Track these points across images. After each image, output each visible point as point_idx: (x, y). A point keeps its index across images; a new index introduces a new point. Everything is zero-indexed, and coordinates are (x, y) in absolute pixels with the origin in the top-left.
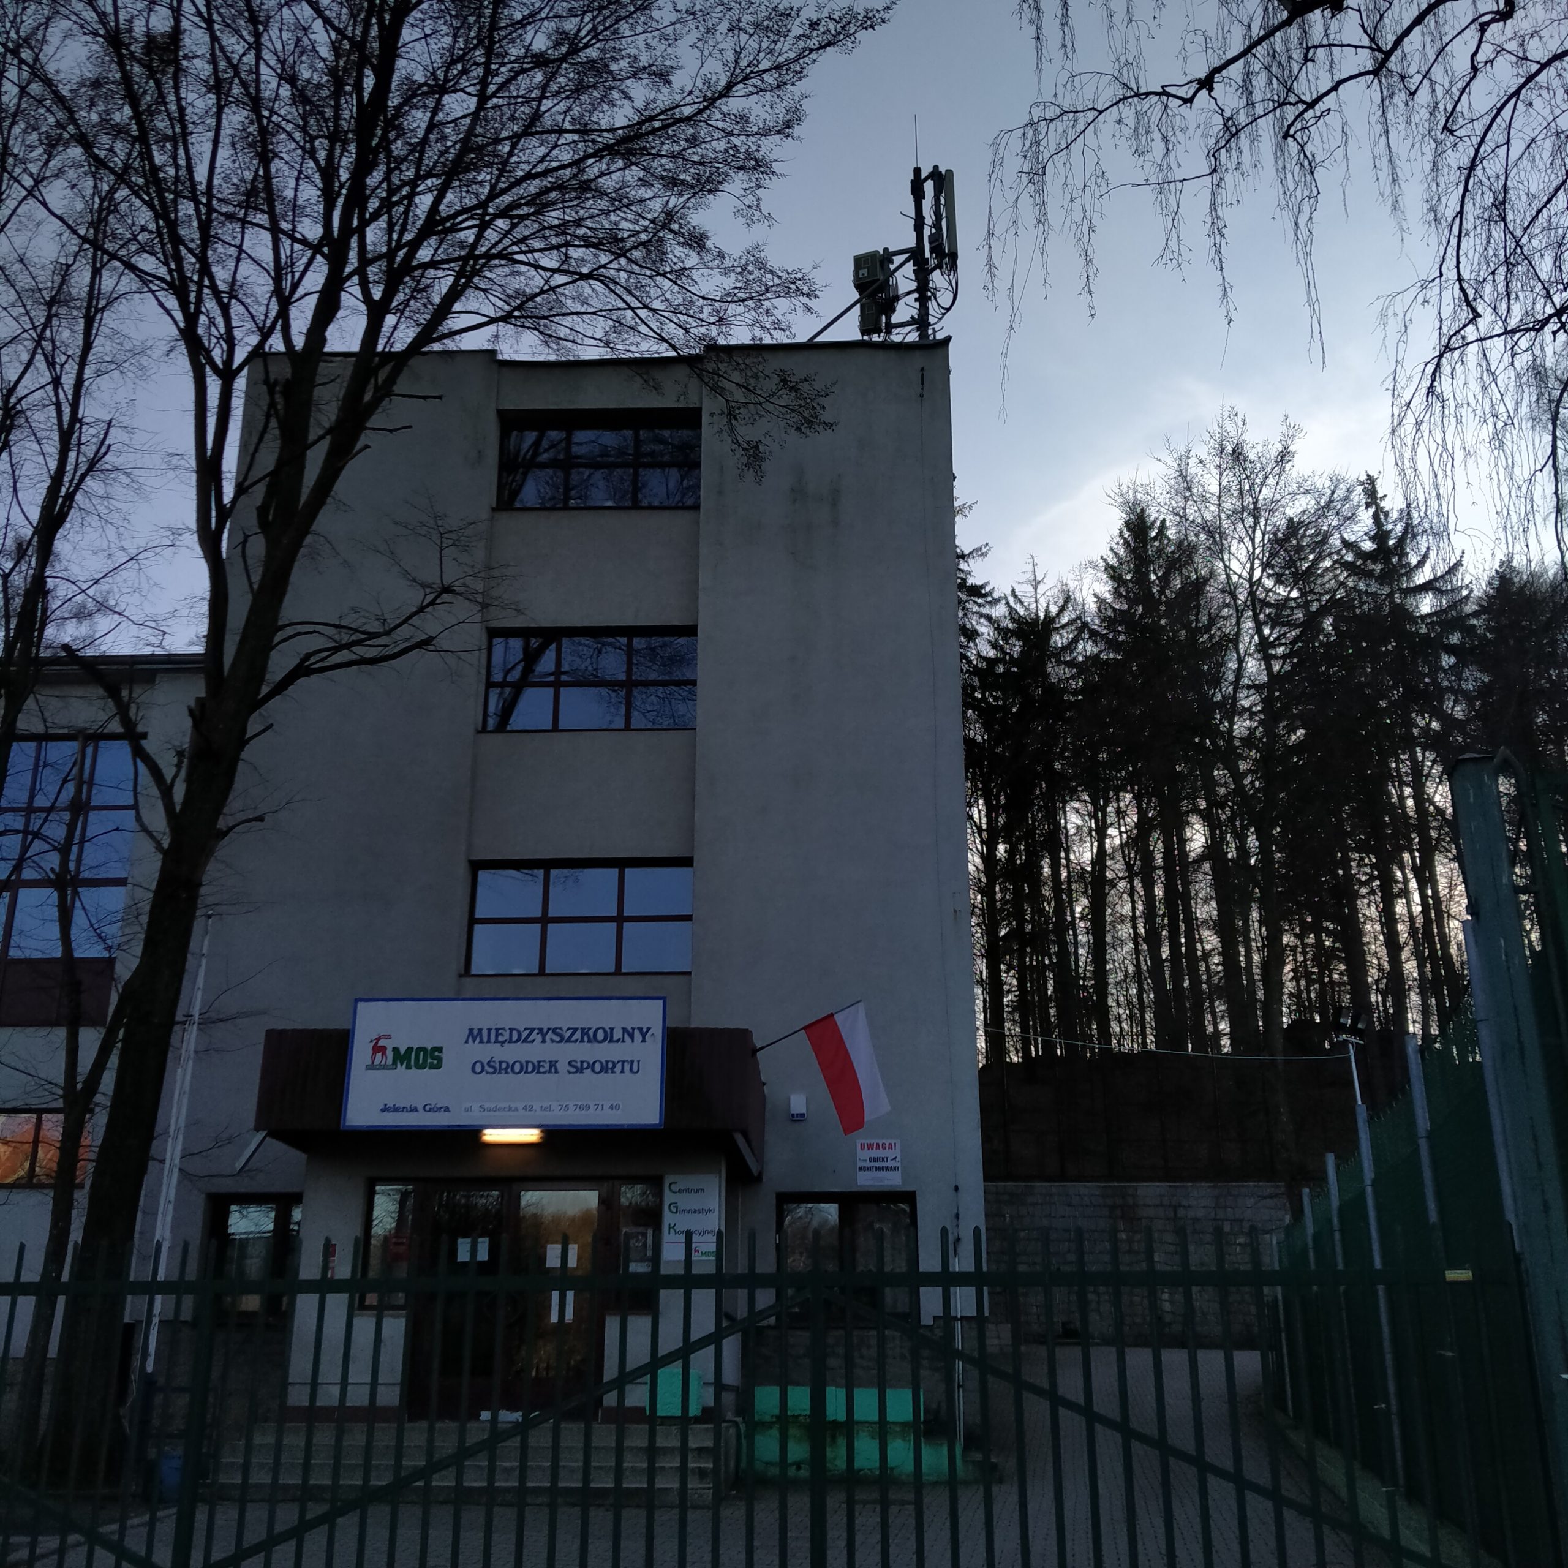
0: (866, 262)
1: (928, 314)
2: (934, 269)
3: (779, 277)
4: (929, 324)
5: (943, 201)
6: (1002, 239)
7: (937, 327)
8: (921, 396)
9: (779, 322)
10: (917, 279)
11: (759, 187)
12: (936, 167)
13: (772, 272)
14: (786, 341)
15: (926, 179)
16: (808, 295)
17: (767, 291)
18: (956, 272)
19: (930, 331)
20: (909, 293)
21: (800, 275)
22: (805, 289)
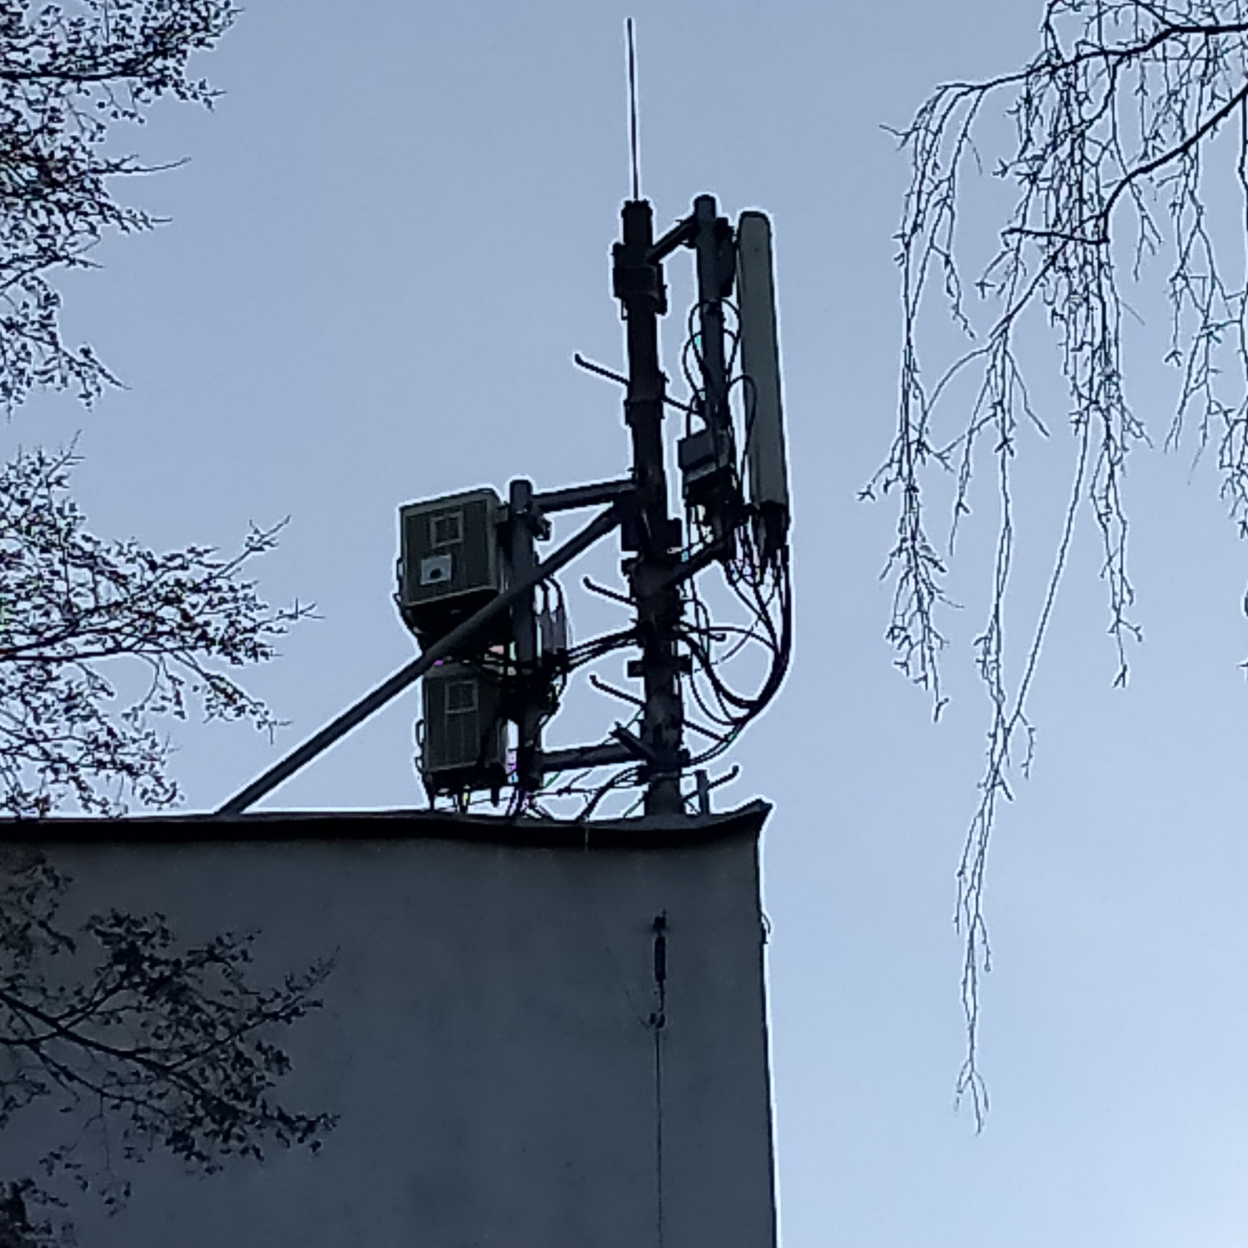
0: (447, 529)
1: (677, 721)
2: (700, 561)
3: (118, 578)
4: (685, 759)
5: (731, 323)
6: (956, 458)
7: (713, 769)
8: (657, 1022)
9: (112, 742)
10: (637, 596)
11: (48, 255)
12: (705, 203)
13: (90, 561)
14: (139, 811)
15: (670, 243)
16: (228, 646)
17: (72, 628)
18: (782, 570)
19: (688, 785)
20: (607, 644)
21: (196, 574)
22: (218, 626)
